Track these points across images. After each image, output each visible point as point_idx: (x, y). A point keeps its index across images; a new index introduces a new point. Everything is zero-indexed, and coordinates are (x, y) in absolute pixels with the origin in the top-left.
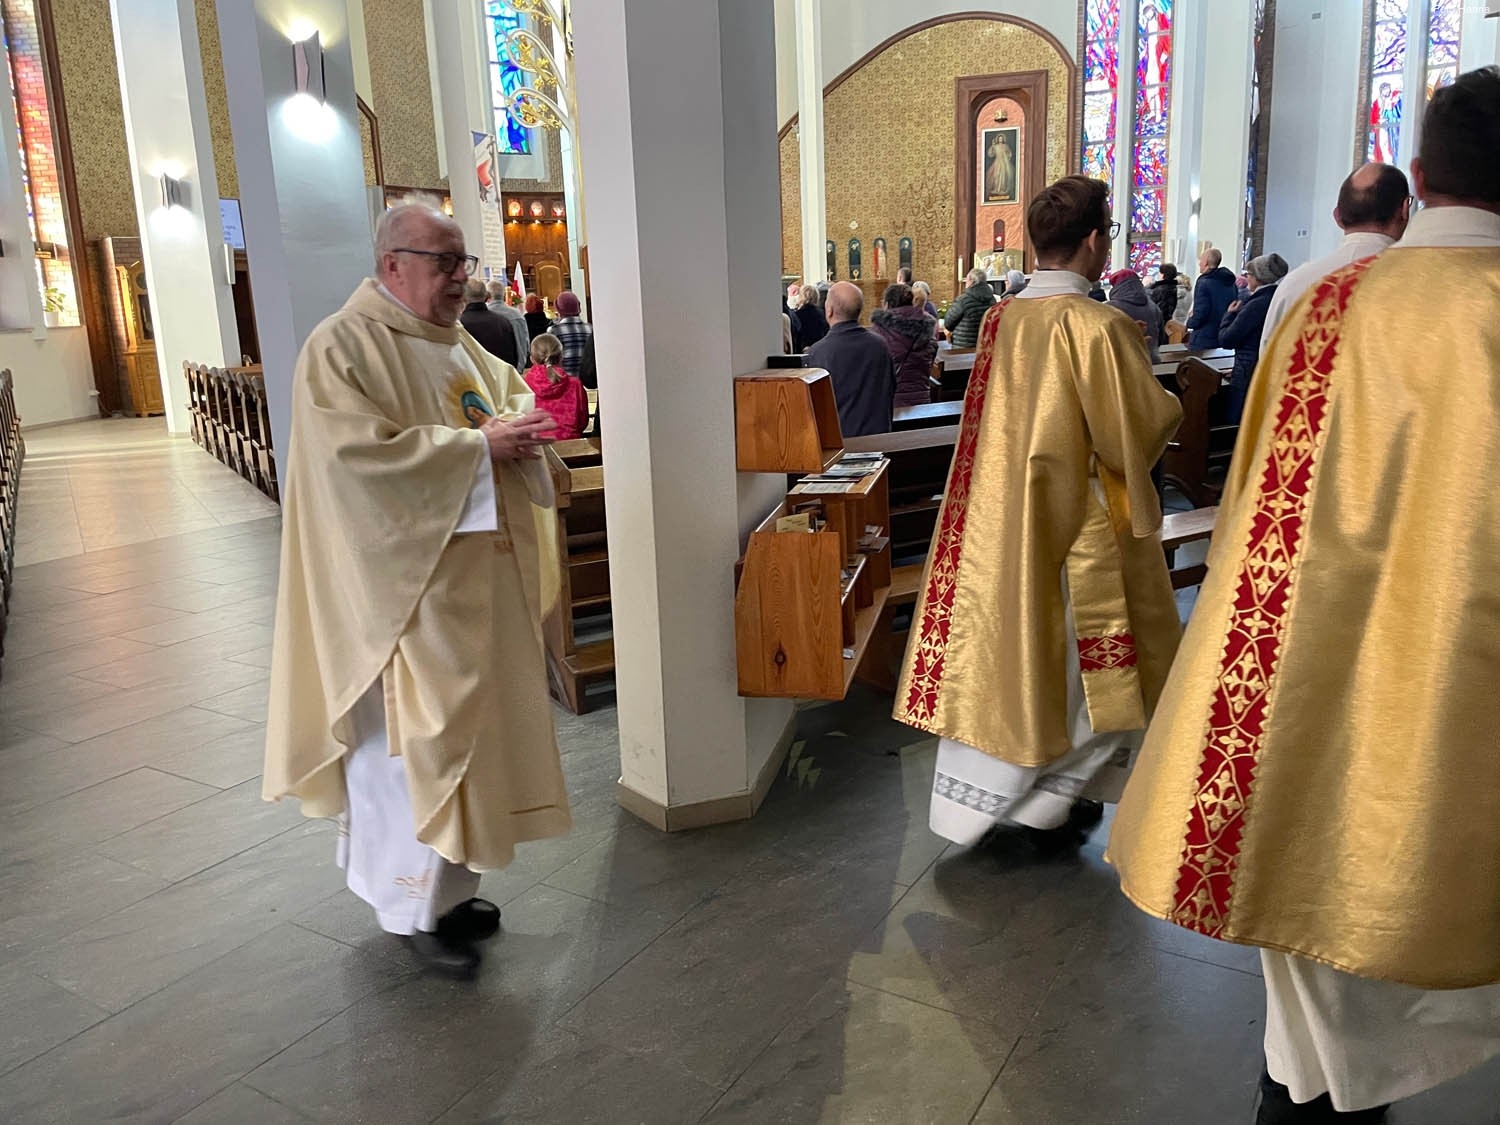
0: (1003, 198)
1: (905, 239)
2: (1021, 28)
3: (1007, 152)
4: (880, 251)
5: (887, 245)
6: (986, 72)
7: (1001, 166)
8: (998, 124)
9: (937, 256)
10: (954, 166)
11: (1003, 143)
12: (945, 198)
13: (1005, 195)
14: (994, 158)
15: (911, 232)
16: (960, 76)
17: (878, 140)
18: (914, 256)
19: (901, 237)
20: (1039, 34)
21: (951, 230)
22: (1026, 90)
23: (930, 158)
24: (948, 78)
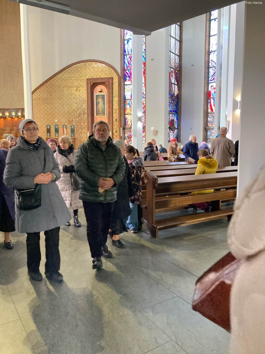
0: (101, 114)
1: (73, 125)
2: (105, 65)
3: (102, 101)
4: (65, 129)
5: (67, 127)
6: (95, 77)
7: (101, 105)
8: (100, 93)
9: (83, 131)
10: (87, 105)
11: (101, 98)
12: (84, 114)
13: (102, 114)
14: (99, 102)
15: (74, 123)
16: (88, 78)
17: (64, 96)
18: (75, 131)
19: (71, 125)
20: (110, 67)
21: (86, 124)
22: (106, 83)
23: (80, 102)
24: (84, 78)
